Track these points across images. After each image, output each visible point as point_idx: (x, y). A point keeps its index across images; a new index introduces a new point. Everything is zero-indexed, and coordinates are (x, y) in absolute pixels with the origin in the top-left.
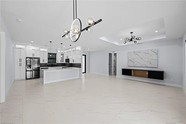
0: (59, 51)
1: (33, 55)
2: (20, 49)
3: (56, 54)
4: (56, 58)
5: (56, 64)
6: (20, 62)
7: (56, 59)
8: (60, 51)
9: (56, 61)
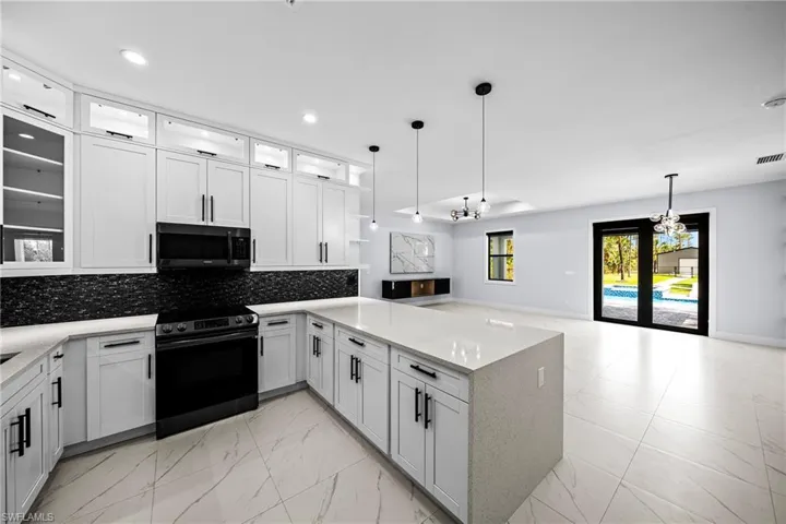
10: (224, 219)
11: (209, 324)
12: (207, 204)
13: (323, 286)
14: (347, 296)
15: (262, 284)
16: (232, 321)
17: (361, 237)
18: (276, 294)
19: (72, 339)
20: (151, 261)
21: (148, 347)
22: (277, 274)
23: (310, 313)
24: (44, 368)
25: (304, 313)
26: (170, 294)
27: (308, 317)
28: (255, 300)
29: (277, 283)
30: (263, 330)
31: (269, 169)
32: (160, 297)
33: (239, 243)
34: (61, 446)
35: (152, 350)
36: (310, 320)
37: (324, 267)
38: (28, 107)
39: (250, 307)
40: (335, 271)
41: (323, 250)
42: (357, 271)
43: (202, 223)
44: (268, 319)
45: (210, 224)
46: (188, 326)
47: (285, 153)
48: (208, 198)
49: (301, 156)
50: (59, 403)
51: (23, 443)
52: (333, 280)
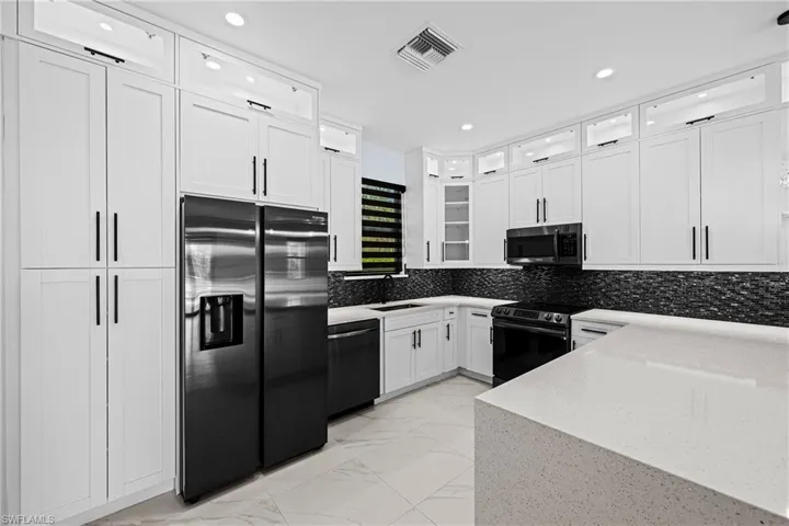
0: (432, 167)
1: (260, 170)
2: (95, 68)
3: (402, 189)
4: (398, 226)
5: (402, 275)
6: (99, 269)
7: (398, 235)
8: (436, 163)
9: (398, 255)
10: (557, 218)
11: (525, 314)
12: (541, 205)
13: (732, 300)
15: (615, 286)
16: (543, 316)
18: (636, 300)
19: (462, 305)
20: (505, 259)
21: (490, 321)
22: (637, 274)
28: (608, 305)
29: (638, 287)
30: (576, 335)
31: (605, 148)
33: (568, 241)
35: (491, 325)
38: (454, 178)
43: (539, 225)
44: (582, 323)
45: (545, 224)
46: (511, 313)
47: (630, 115)
48: (541, 201)
49: (658, 106)
50: (448, 337)
51: (417, 343)
52: (761, 291)
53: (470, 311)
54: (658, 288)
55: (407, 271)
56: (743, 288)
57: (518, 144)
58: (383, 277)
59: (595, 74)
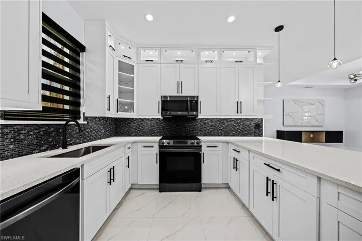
3: (83, 47)
5: (81, 121)
10: (187, 92)
11: (179, 142)
12: (180, 85)
13: (238, 129)
14: (254, 136)
15: (204, 126)
16: (189, 142)
17: (265, 97)
18: (211, 131)
19: (134, 142)
20: (159, 113)
21: (156, 149)
22: (212, 120)
23: (231, 143)
24: (123, 151)
25: (227, 143)
26: (167, 128)
27: (230, 145)
28: (202, 134)
29: (212, 126)
30: (204, 150)
31: (208, 63)
32: (163, 129)
33: (192, 103)
34: (131, 183)
35: (158, 151)
36: (231, 147)
37: (239, 116)
38: (124, 56)
39: (198, 137)
40: (246, 119)
41: (239, 105)
42: (262, 120)
43: (178, 95)
44: (206, 143)
45: (181, 95)
46: (171, 142)
47: (216, 52)
48: (180, 82)
49: (225, 52)
50: (128, 166)
51: (111, 180)
52: (245, 125)
53: (140, 145)
54: (218, 126)
55: (86, 119)
56: (241, 125)
57: (166, 49)
58: (64, 122)
59: (226, 19)
